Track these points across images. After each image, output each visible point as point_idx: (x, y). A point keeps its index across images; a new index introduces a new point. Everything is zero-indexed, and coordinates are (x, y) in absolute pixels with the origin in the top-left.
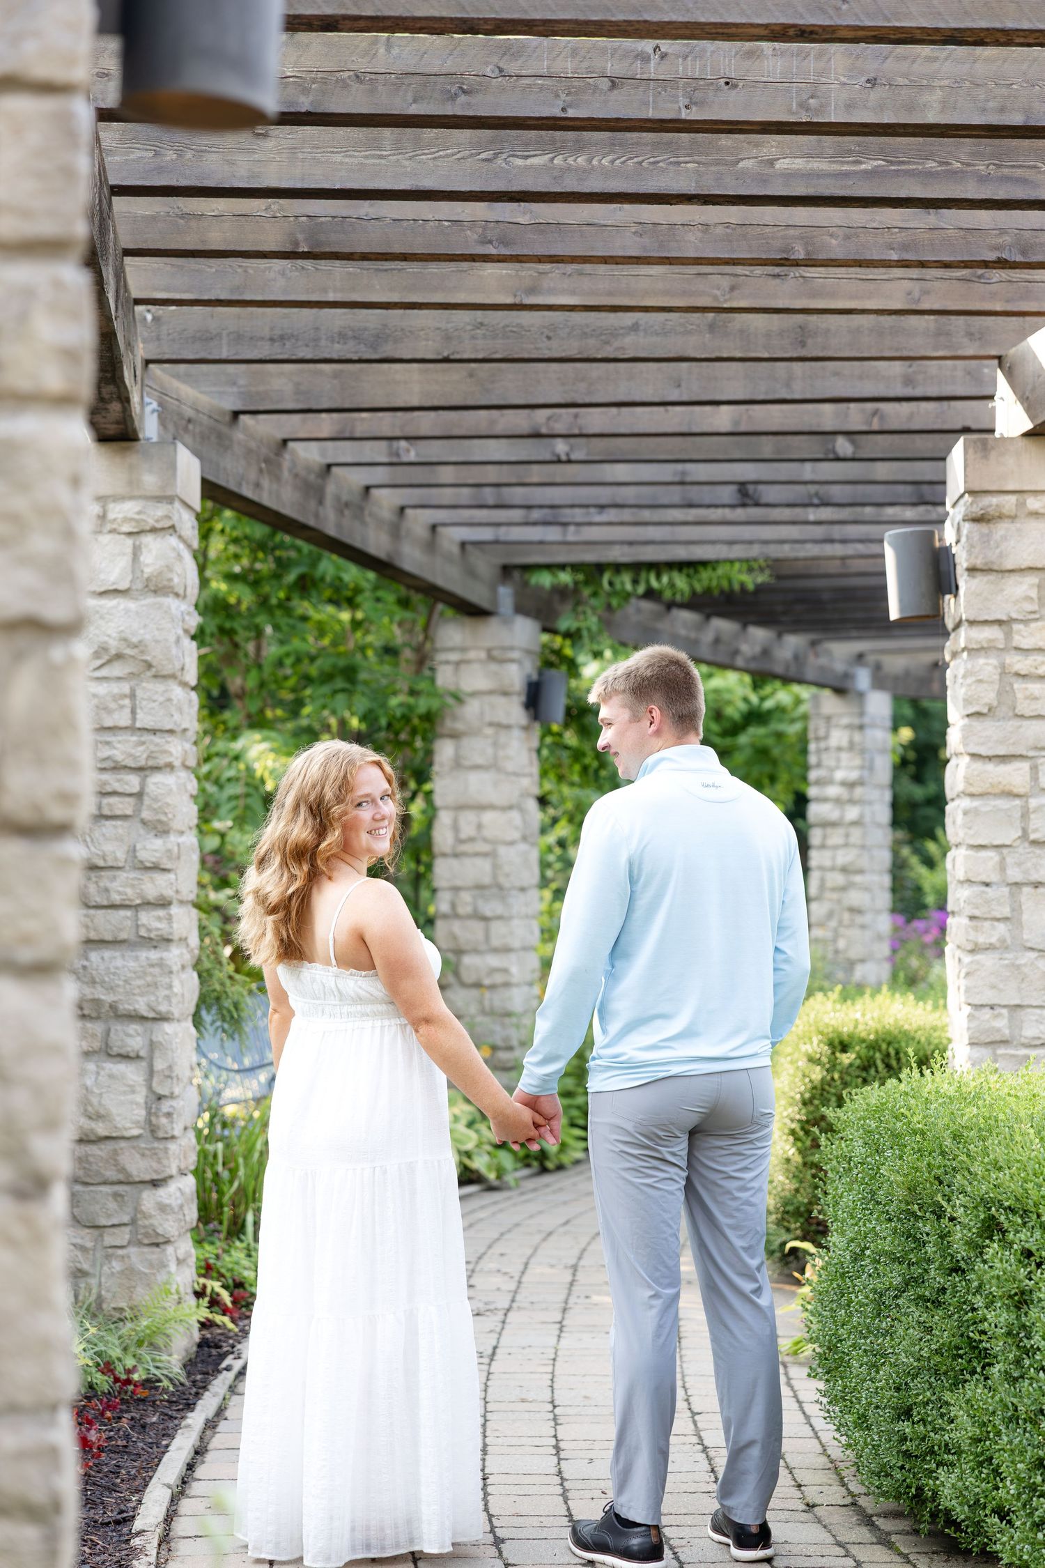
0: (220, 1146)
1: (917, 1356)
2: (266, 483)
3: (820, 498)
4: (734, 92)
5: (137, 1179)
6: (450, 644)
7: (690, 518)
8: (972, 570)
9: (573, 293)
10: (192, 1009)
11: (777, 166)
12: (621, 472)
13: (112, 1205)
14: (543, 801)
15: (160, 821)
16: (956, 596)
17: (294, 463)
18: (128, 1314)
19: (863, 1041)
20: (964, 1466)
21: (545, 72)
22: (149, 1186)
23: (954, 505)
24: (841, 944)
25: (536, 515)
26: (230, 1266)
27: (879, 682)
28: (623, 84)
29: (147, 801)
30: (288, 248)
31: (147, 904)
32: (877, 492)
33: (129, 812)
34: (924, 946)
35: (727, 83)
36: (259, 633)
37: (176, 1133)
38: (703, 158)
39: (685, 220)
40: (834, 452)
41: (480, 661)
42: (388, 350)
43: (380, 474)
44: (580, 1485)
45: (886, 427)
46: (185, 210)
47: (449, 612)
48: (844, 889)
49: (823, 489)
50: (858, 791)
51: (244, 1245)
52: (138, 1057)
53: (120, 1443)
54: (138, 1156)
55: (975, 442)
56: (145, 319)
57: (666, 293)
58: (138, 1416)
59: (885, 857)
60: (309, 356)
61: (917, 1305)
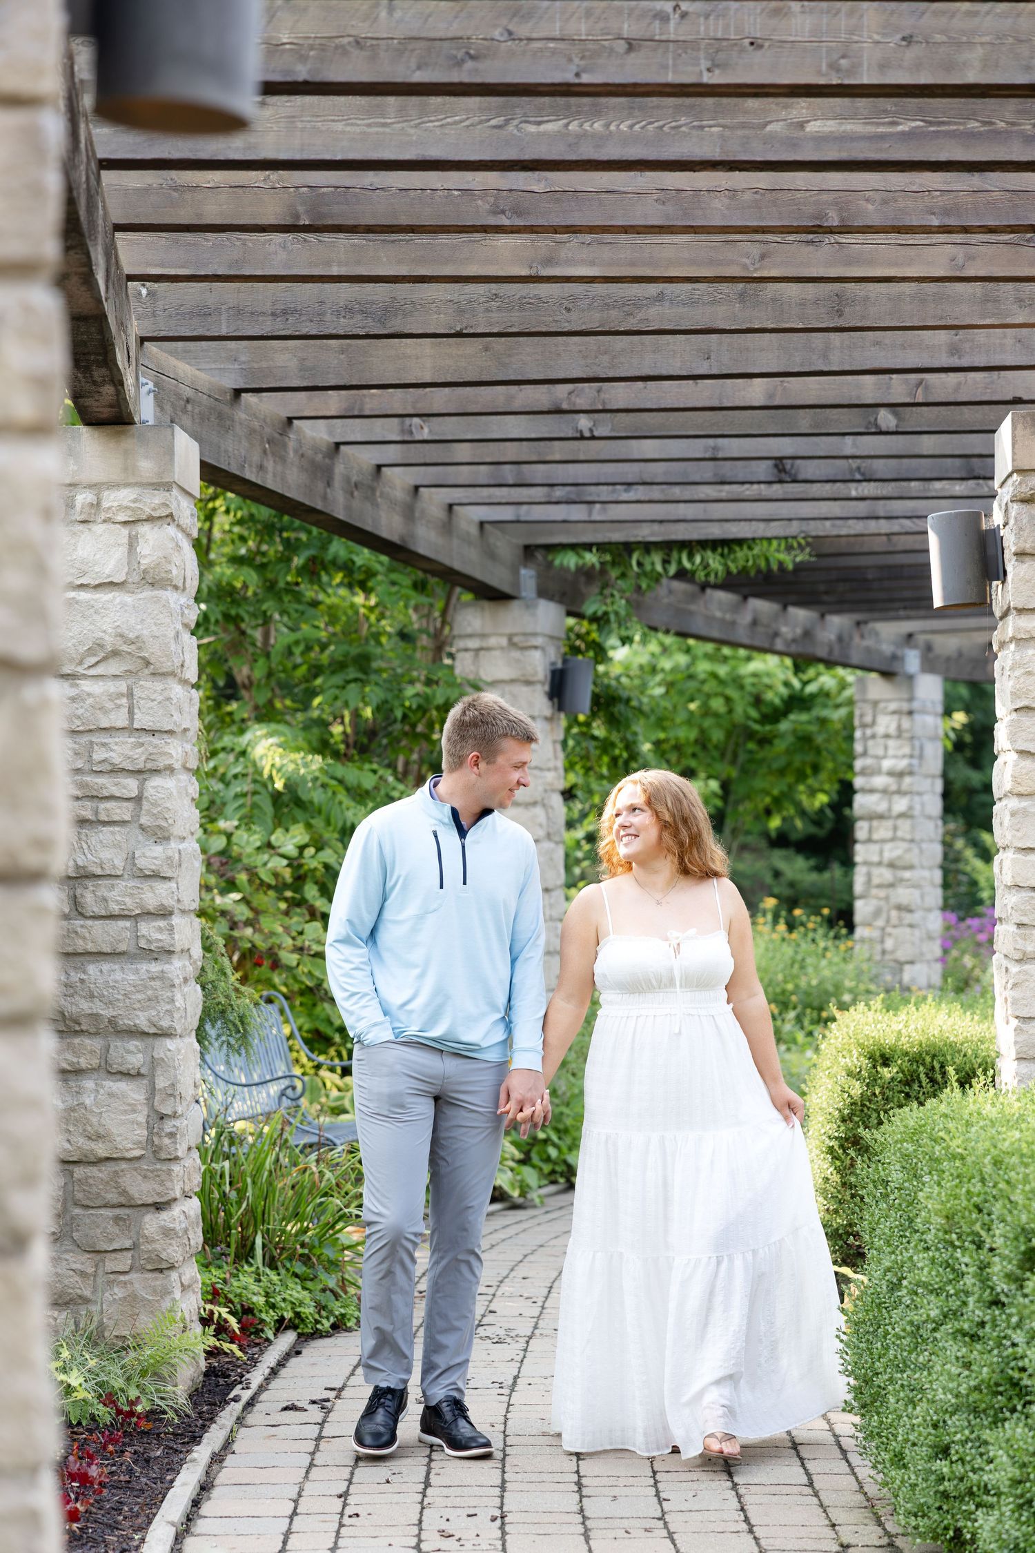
0: (227, 1164)
1: (955, 1392)
2: (270, 465)
3: (863, 474)
4: (759, 53)
5: (140, 1202)
6: (469, 630)
7: (723, 495)
8: (1020, 554)
9: (592, 263)
10: (196, 1024)
11: (808, 129)
12: (649, 448)
13: (112, 1229)
14: (568, 794)
15: (159, 827)
16: (1003, 582)
17: (299, 441)
18: (131, 1342)
19: (907, 1054)
20: (1004, 1509)
21: (557, 34)
22: (152, 1209)
23: (1002, 485)
24: (889, 944)
25: (559, 493)
26: (239, 1291)
27: (930, 663)
28: (640, 46)
29: (145, 805)
30: (289, 221)
31: (148, 914)
32: (924, 466)
33: (127, 817)
34: (979, 945)
35: (752, 44)
36: (266, 620)
37: (180, 1154)
38: (727, 122)
39: (710, 186)
40: (876, 425)
41: (502, 648)
42: (396, 325)
43: (391, 453)
44: (602, 1524)
45: (931, 400)
46: (179, 182)
47: (467, 597)
48: (892, 885)
49: (865, 464)
50: (907, 780)
51: (253, 1269)
52: (139, 1075)
53: (122, 1478)
54: (140, 1178)
55: (1024, 417)
56: (140, 294)
57: (693, 262)
58: (141, 1450)
59: (937, 850)
60: (313, 332)
61: (955, 1339)
